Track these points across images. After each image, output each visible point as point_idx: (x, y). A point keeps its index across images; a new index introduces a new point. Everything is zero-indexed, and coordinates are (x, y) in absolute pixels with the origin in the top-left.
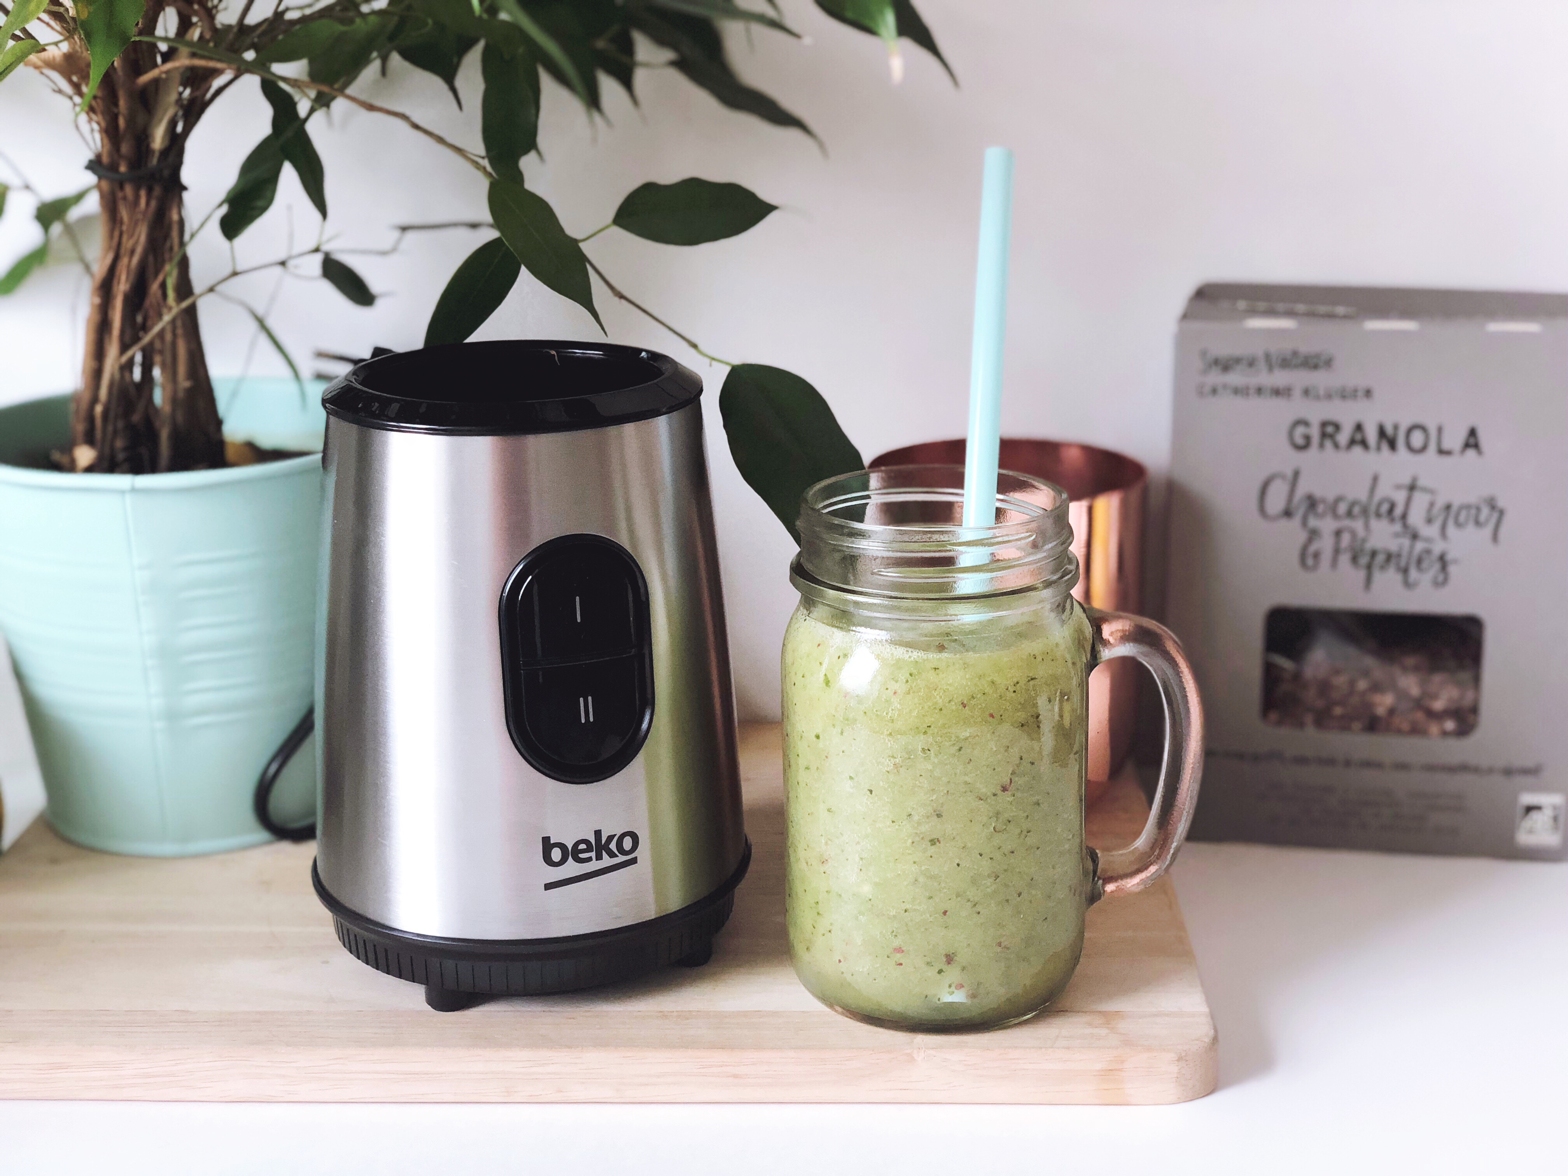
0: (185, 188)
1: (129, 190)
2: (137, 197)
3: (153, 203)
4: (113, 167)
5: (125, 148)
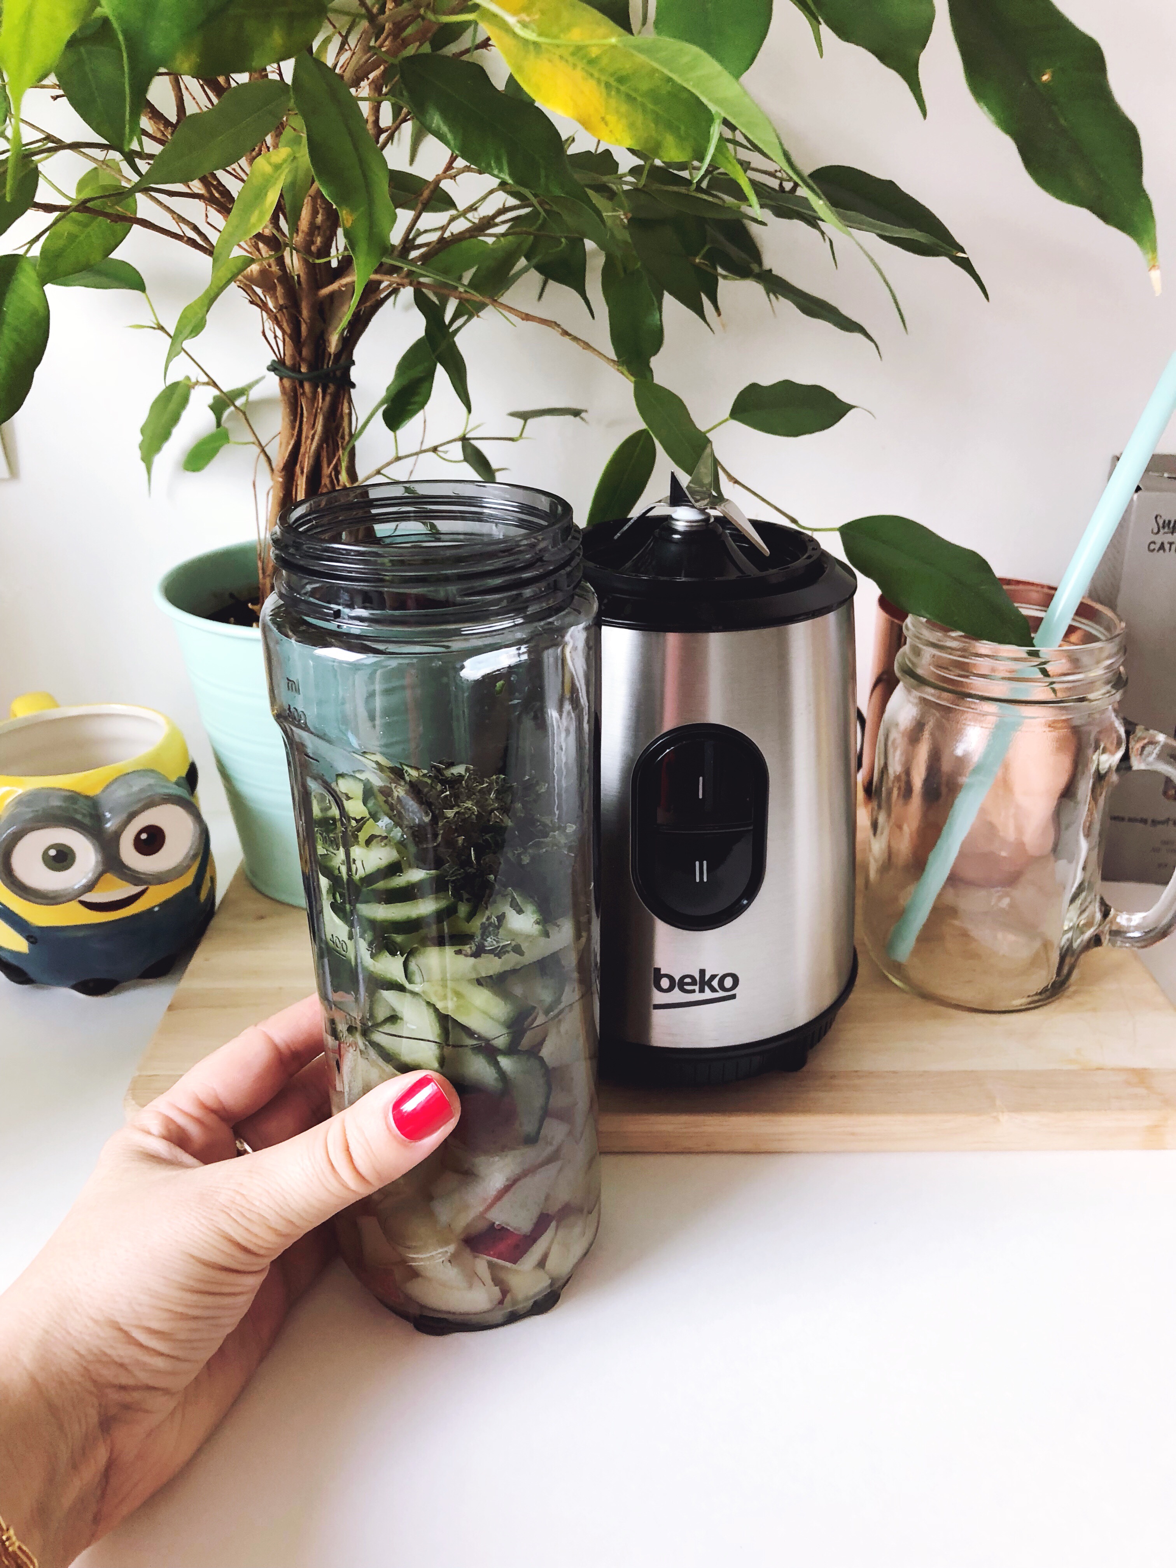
0: (353, 385)
1: (307, 387)
2: (315, 393)
3: (328, 398)
4: (295, 368)
5: (305, 352)
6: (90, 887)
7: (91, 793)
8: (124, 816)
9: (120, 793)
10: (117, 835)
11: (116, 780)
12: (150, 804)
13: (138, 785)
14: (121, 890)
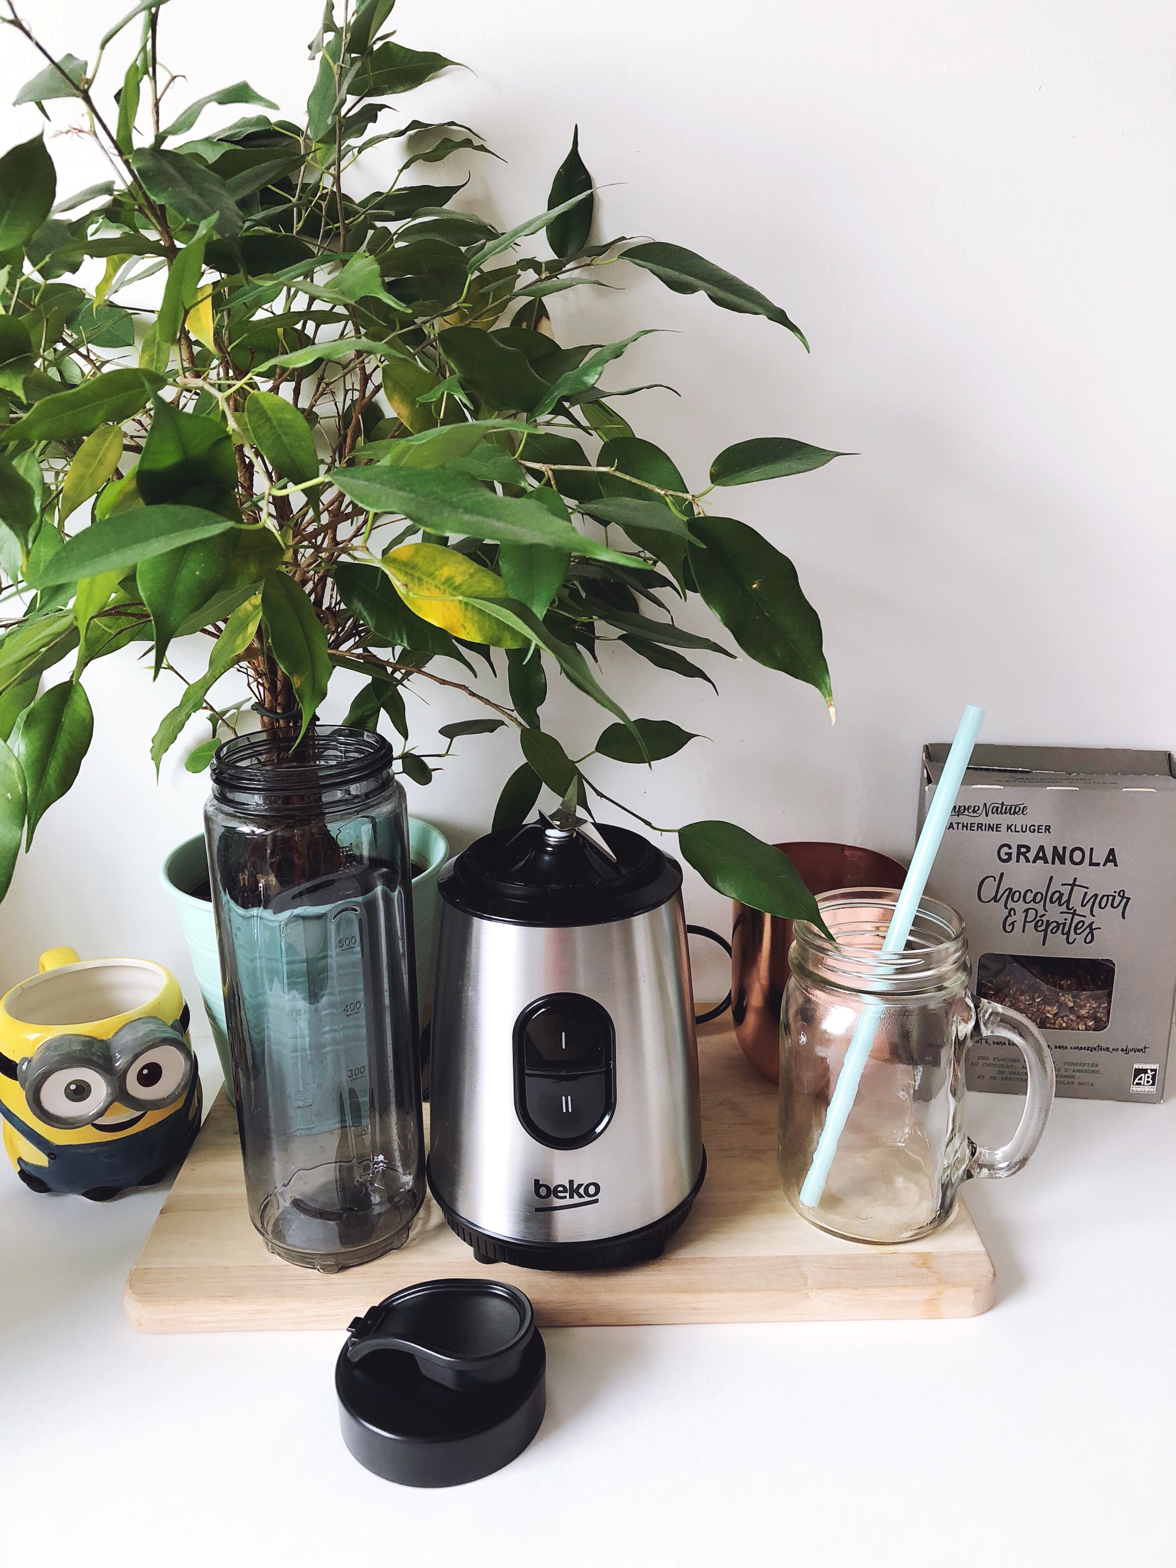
0: (318, 718)
1: (282, 722)
4: (272, 710)
6: (101, 1114)
7: (105, 1038)
8: (130, 1057)
9: (128, 1038)
10: (125, 1072)
11: (124, 1026)
12: (153, 1046)
13: (142, 1030)
14: (127, 1115)
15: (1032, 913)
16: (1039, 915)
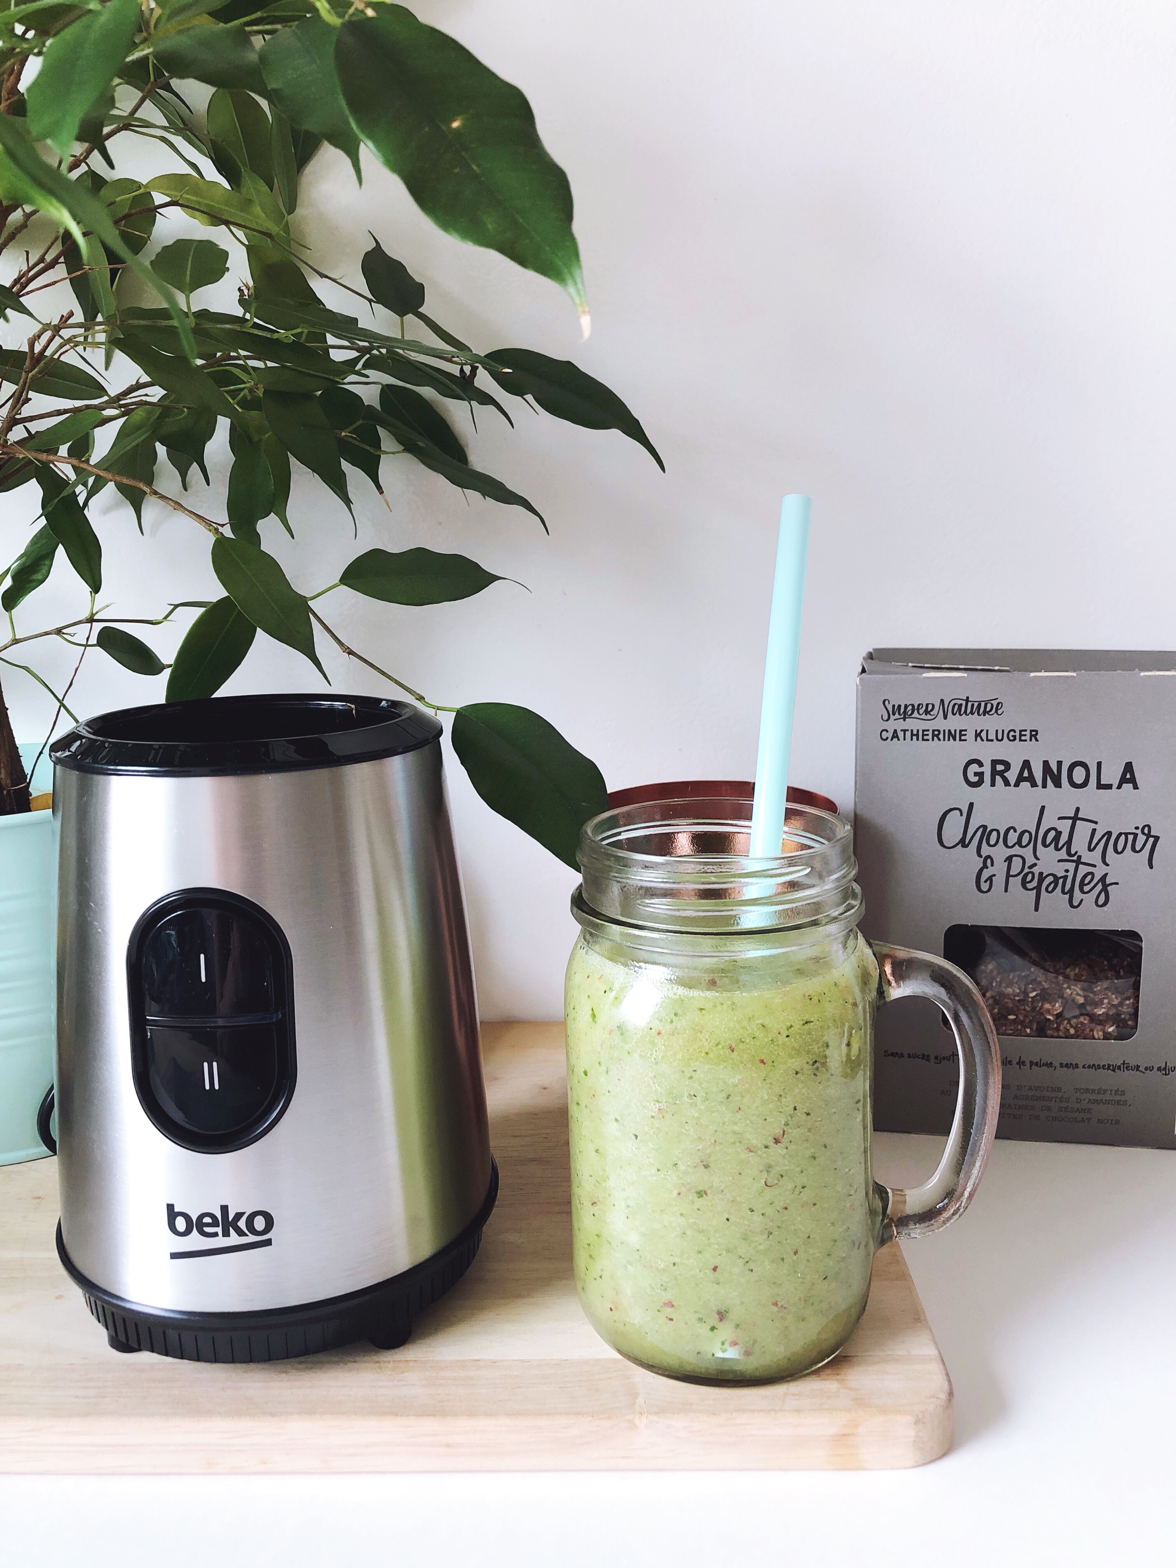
15: (1017, 864)
16: (1027, 866)
